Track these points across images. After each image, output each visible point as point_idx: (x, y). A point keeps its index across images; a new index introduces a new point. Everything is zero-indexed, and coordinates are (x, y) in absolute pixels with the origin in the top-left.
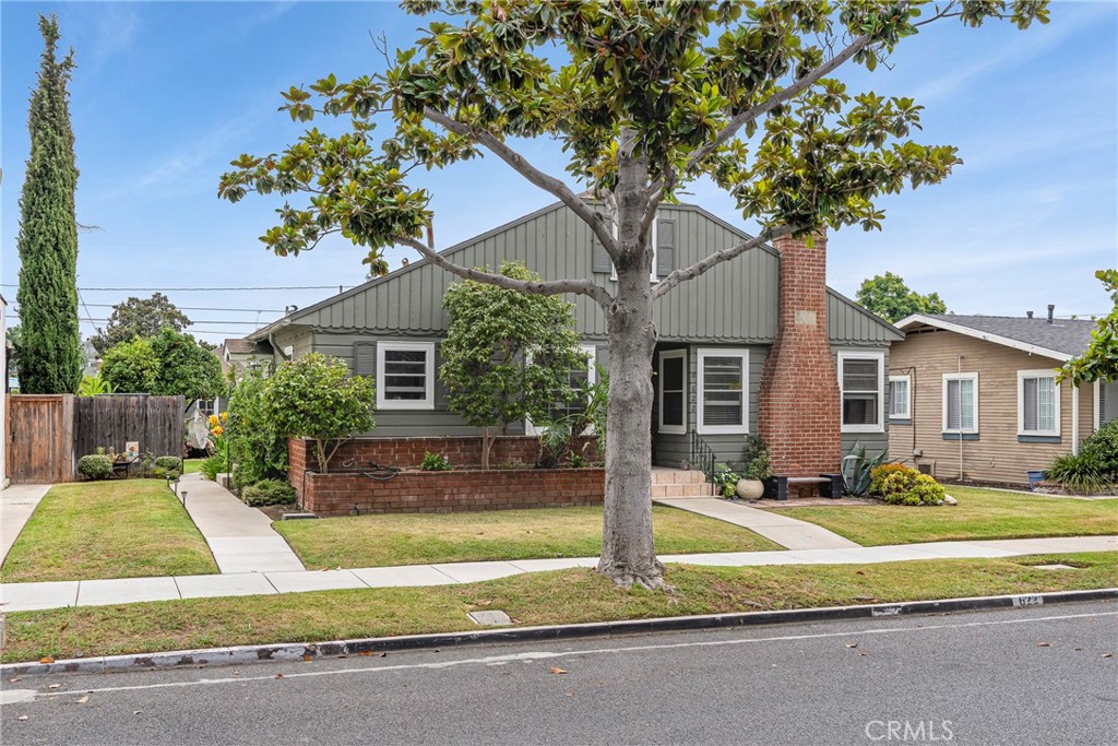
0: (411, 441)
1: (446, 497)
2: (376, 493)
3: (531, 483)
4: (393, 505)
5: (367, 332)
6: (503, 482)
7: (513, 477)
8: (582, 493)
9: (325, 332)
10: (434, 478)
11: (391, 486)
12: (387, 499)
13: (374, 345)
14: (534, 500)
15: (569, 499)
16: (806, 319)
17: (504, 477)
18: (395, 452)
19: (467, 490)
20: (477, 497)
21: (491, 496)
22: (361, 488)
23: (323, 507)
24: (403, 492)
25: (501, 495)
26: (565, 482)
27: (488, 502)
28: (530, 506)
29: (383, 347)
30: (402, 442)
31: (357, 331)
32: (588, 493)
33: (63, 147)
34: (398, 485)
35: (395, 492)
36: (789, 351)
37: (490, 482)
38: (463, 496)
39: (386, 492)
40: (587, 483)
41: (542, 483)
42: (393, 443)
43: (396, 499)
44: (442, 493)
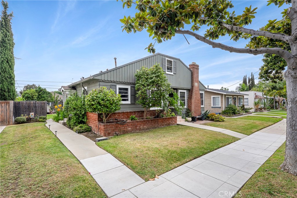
0: (126, 112)
1: (138, 128)
2: (121, 128)
3: (156, 122)
4: (125, 131)
5: (114, 82)
7: (152, 121)
9: (103, 81)
10: (135, 123)
11: (124, 126)
12: (124, 130)
13: (116, 86)
14: (156, 126)
15: (163, 125)
16: (196, 84)
17: (150, 121)
18: (122, 115)
19: (142, 125)
20: (145, 127)
21: (148, 126)
22: (117, 127)
23: (106, 134)
24: (128, 127)
25: (150, 126)
26: (162, 121)
27: (147, 128)
28: (155, 128)
29: (118, 86)
30: (123, 113)
31: (111, 82)
32: (166, 123)
33: (9, 36)
34: (126, 125)
35: (126, 127)
36: (194, 91)
37: (147, 122)
38: (142, 127)
39: (124, 128)
41: (158, 122)
42: (121, 113)
43: (126, 129)
44: (137, 126)
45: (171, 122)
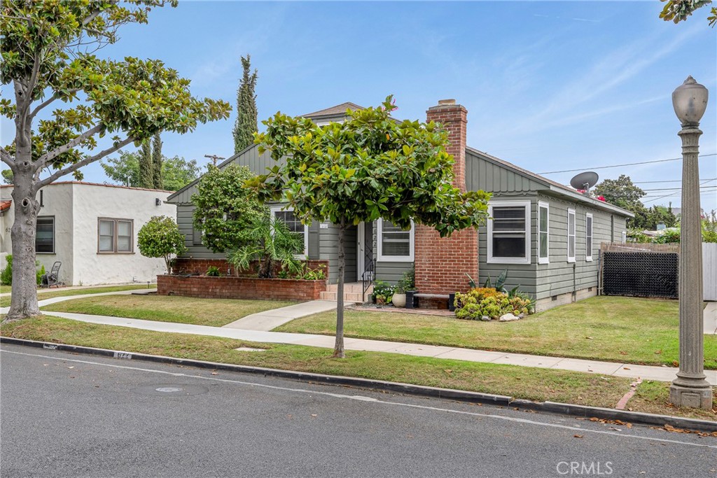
1: (210, 290)
2: (181, 286)
3: (249, 285)
4: (188, 293)
6: (236, 284)
7: (241, 282)
8: (276, 293)
11: (186, 282)
12: (185, 289)
14: (251, 295)
15: (269, 296)
17: (237, 281)
19: (219, 287)
20: (224, 291)
21: (231, 291)
23: (161, 291)
24: (192, 286)
25: (235, 291)
26: (267, 286)
27: (228, 294)
28: (249, 298)
34: (190, 282)
35: (189, 286)
37: (230, 283)
38: (218, 290)
39: (185, 286)
40: (279, 287)
41: (255, 286)
43: (188, 289)
44: (207, 288)
45: (295, 294)
